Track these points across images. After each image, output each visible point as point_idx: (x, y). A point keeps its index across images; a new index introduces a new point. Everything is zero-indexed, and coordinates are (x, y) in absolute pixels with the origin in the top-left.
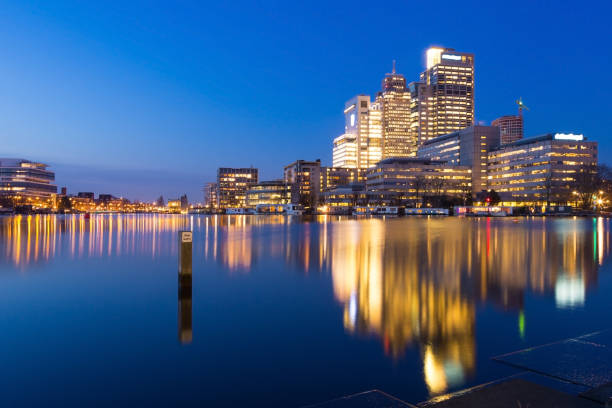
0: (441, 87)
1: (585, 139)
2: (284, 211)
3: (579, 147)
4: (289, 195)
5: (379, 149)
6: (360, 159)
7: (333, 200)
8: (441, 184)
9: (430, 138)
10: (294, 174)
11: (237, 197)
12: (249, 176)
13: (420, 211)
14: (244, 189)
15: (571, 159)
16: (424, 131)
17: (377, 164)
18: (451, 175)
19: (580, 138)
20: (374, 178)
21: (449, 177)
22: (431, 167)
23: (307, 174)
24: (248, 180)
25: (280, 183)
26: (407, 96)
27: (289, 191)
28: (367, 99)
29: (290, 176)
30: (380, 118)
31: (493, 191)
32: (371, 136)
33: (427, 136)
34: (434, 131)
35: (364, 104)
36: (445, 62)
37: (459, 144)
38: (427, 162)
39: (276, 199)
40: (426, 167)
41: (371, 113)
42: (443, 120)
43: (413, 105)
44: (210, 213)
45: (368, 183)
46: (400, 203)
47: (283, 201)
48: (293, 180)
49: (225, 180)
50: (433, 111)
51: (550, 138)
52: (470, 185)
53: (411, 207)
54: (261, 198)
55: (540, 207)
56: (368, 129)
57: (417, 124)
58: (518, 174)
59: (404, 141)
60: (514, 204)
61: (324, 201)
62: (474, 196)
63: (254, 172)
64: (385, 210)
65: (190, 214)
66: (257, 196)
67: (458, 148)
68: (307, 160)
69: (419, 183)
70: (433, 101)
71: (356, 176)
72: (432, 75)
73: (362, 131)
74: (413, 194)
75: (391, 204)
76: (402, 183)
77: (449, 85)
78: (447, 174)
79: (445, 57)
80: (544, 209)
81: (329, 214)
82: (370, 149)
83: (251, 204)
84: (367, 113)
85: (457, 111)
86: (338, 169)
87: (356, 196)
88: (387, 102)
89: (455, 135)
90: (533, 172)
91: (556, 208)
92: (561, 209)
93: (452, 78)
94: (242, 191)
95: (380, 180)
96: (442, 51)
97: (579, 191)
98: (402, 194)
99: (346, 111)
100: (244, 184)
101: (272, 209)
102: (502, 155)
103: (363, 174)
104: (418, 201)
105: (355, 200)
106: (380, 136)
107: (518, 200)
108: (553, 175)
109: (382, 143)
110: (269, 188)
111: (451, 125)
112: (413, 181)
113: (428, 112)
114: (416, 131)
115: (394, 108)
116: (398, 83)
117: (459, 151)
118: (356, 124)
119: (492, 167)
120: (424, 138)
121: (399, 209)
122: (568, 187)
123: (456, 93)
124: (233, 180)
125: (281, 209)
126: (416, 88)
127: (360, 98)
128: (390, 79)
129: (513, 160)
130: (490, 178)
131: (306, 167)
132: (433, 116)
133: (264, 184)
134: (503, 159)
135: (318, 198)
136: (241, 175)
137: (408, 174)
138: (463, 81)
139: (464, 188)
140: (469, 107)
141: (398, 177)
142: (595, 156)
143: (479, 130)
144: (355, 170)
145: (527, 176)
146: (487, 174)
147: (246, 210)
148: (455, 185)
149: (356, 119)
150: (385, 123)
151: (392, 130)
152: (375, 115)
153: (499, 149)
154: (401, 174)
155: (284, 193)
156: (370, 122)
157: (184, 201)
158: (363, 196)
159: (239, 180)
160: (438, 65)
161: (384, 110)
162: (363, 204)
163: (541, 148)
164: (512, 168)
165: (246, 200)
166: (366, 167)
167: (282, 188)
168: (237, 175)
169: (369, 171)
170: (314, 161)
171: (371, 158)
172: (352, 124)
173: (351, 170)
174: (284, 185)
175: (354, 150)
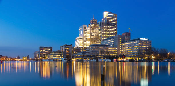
0: (108, 23)
1: (148, 40)
2: (62, 60)
3: (147, 42)
4: (62, 55)
5: (90, 41)
6: (84, 45)
7: (76, 57)
8: (108, 52)
9: (105, 39)
10: (64, 49)
11: (45, 56)
12: (49, 49)
13: (103, 60)
14: (48, 53)
15: (144, 45)
16: (103, 36)
17: (90, 46)
18: (111, 49)
19: (147, 39)
20: (89, 50)
21: (111, 50)
22: (106, 47)
23: (68, 49)
24: (49, 51)
25: (60, 52)
26: (98, 26)
27: (62, 54)
28: (86, 26)
29: (62, 49)
30: (90, 32)
31: (123, 54)
32: (87, 37)
33: (104, 38)
34: (106, 36)
35: (85, 28)
36: (109, 16)
37: (113, 40)
38: (104, 46)
39: (59, 56)
40: (104, 47)
41: (87, 30)
42: (108, 33)
43: (100, 28)
44: (37, 61)
45: (87, 52)
46: (97, 58)
47: (61, 57)
48: (63, 50)
49: (42, 50)
50: (105, 30)
51: (139, 39)
52: (116, 52)
53: (100, 59)
54: (53, 56)
55: (137, 59)
56: (86, 35)
57: (101, 34)
58: (130, 49)
59: (97, 39)
60: (129, 58)
61: (74, 57)
62: (118, 56)
63: (51, 48)
64: (92, 60)
65: (30, 61)
66: (52, 56)
67: (113, 41)
68: (68, 45)
69: (102, 52)
70: (106, 28)
71: (83, 50)
72: (105, 20)
73: (84, 36)
74: (100, 55)
75: (94, 58)
76: (97, 52)
77: (110, 23)
78: (110, 49)
79: (109, 14)
80: (138, 59)
81: (76, 61)
82: (87, 41)
83: (50, 58)
84: (86, 30)
85: (112, 30)
86: (77, 47)
87: (84, 56)
88: (92, 27)
89: (112, 38)
90: (134, 49)
91: (141, 59)
92: (142, 59)
93: (111, 21)
94: (47, 54)
95: (91, 51)
96: (108, 13)
97: (147, 55)
98: (97, 55)
99: (79, 30)
100: (48, 52)
101: (58, 60)
102: (126, 44)
103: (85, 49)
104: (102, 57)
105: (83, 57)
106: (90, 38)
107: (130, 57)
108: (140, 50)
109: (90, 40)
110: (56, 53)
111: (111, 35)
112: (100, 51)
113: (104, 31)
114: (101, 36)
115: (94, 29)
116: (95, 22)
118: (82, 34)
119: (123, 47)
120: (103, 38)
121: (97, 60)
122: (144, 53)
123: (112, 25)
124: (44, 50)
125: (61, 60)
126: (101, 23)
127: (84, 26)
128: (92, 20)
129: (129, 45)
130: (122, 50)
132: (105, 32)
133: (54, 52)
134: (126, 45)
135: (71, 56)
136: (47, 49)
137: (99, 49)
138: (114, 22)
139: (115, 53)
140: (116, 30)
141: (96, 50)
142: (151, 44)
143: (119, 37)
144: (82, 48)
145: (132, 50)
146: (121, 49)
147: (49, 60)
148: (112, 52)
149: (83, 32)
150: (91, 33)
151: (93, 36)
152: (88, 31)
153: (125, 42)
155: (61, 55)
156: (87, 33)
157: (28, 57)
158: (85, 55)
159: (46, 50)
160: (107, 17)
161: (91, 30)
162: (86, 58)
163: (136, 42)
164: (128, 48)
165: (49, 57)
166: (85, 47)
167: (60, 53)
168: (46, 49)
169: (87, 48)
170: (70, 45)
171: (87, 44)
172: (81, 34)
173: (81, 48)
174: (61, 52)
175: (82, 41)
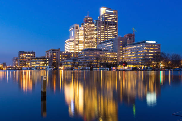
0: (106, 22)
1: (156, 43)
2: (46, 69)
3: (154, 46)
4: (48, 62)
5: (83, 45)
6: (75, 49)
7: (65, 64)
8: (106, 58)
9: (102, 41)
10: (50, 54)
11: (26, 63)
12: (32, 55)
13: (98, 69)
14: (30, 60)
15: (152, 50)
16: (99, 38)
17: (82, 51)
18: (110, 55)
19: (154, 42)
20: (81, 56)
21: (109, 56)
22: (102, 52)
23: (55, 54)
24: (31, 56)
25: (44, 58)
26: (93, 25)
27: (48, 61)
28: (78, 25)
29: (48, 55)
30: (83, 33)
31: (125, 61)
32: (79, 40)
33: (100, 40)
34: (103, 39)
35: (77, 28)
36: (107, 13)
37: (112, 44)
38: (101, 50)
39: (43, 64)
40: (100, 52)
41: (79, 31)
42: (106, 35)
43: (95, 29)
44: (15, 69)
45: (78, 58)
46: (91, 65)
47: (45, 65)
48: (49, 56)
49: (22, 56)
50: (103, 31)
51: (145, 42)
52: (116, 59)
53: (95, 67)
54: (36, 64)
55: (141, 67)
56: (78, 37)
57: (97, 36)
58: (134, 55)
59: (92, 42)
60: (132, 66)
61: (62, 64)
62: (118, 63)
63: (34, 53)
64: (85, 68)
65: (7, 69)
66: (35, 63)
67: (112, 45)
68: (55, 49)
69: (98, 58)
70: (103, 27)
71: (74, 55)
72: (102, 18)
73: (76, 38)
74: (95, 62)
75: (87, 66)
76: (91, 58)
77: (108, 22)
78: (108, 55)
79: (107, 11)
80: (143, 68)
81: (64, 70)
82: (79, 45)
83: (33, 66)
84: (78, 31)
85: (111, 31)
86: (67, 52)
87: (74, 63)
88: (85, 27)
89: (111, 40)
90: (139, 55)
91: (147, 67)
92: (149, 68)
93: (110, 19)
94: (29, 61)
95: (83, 57)
96: (106, 9)
97: (155, 62)
98: (92, 62)
99: (70, 30)
100: (30, 58)
101: (41, 68)
102: (128, 48)
103: (77, 55)
104: (97, 65)
105: (73, 64)
106: (83, 40)
107: (133, 65)
108: (146, 56)
109: (83, 43)
110: (40, 60)
111: (109, 36)
112: (96, 57)
113: (101, 31)
114: (97, 39)
115: (88, 30)
116: (89, 20)
117: (112, 46)
118: (73, 35)
119: (124, 52)
120: (99, 41)
121: (91, 68)
122: (151, 60)
123: (111, 25)
124: (25, 56)
125: (45, 68)
126: (97, 22)
127: (75, 25)
128: (87, 18)
129: (132, 50)
130: (124, 56)
131: (54, 51)
132: (103, 33)
133: (38, 58)
134: (128, 49)
135: (59, 64)
136: (28, 54)
137: (93, 55)
138: (114, 20)
139: (114, 60)
140: (116, 30)
141: (90, 56)
142: (160, 49)
143: (119, 39)
144: (73, 53)
145: (137, 56)
146: (123, 55)
147: (31, 68)
148: (111, 59)
149: (74, 33)
150: (85, 35)
151: (87, 38)
152: (81, 32)
153: (127, 46)
154: (91, 54)
155: (46, 61)
156: (79, 35)
157: (4, 65)
158: (77, 63)
159: (27, 56)
160: (105, 14)
161: (84, 30)
162: (77, 66)
163: (142, 46)
164: (131, 53)
165: (30, 65)
166: (77, 51)
167: (45, 60)
168: (27, 54)
169: (79, 53)
170: (58, 49)
171: (79, 48)
172: (72, 35)
173: (72, 53)
174: (46, 59)
175: (73, 45)
